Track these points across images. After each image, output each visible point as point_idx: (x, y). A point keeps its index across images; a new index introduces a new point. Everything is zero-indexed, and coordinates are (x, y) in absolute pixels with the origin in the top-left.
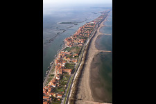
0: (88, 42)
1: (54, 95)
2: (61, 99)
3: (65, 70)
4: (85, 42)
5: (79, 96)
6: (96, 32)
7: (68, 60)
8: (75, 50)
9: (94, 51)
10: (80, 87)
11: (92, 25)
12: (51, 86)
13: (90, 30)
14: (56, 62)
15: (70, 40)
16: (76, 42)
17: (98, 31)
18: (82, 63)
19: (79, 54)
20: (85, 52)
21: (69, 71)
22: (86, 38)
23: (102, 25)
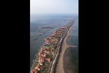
0: (61, 40)
3: (46, 59)
4: (59, 40)
6: (67, 33)
7: (48, 52)
8: (52, 46)
9: (65, 46)
10: (57, 70)
11: (64, 29)
12: (37, 70)
13: (62, 32)
14: (39, 54)
15: (48, 39)
16: (53, 40)
17: (68, 33)
18: (58, 54)
19: (55, 48)
20: (59, 47)
21: (49, 60)
22: (60, 38)
23: (70, 29)
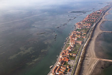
0: (94, 25)
1: (71, 54)
2: (75, 57)
3: (77, 42)
4: (92, 25)
5: (87, 55)
6: (101, 18)
7: (79, 36)
8: (84, 31)
10: (88, 51)
12: (68, 50)
13: (96, 17)
15: (79, 24)
16: (85, 25)
17: (103, 18)
18: (89, 38)
19: (87, 33)
20: (92, 32)
21: (80, 43)
22: (93, 23)
